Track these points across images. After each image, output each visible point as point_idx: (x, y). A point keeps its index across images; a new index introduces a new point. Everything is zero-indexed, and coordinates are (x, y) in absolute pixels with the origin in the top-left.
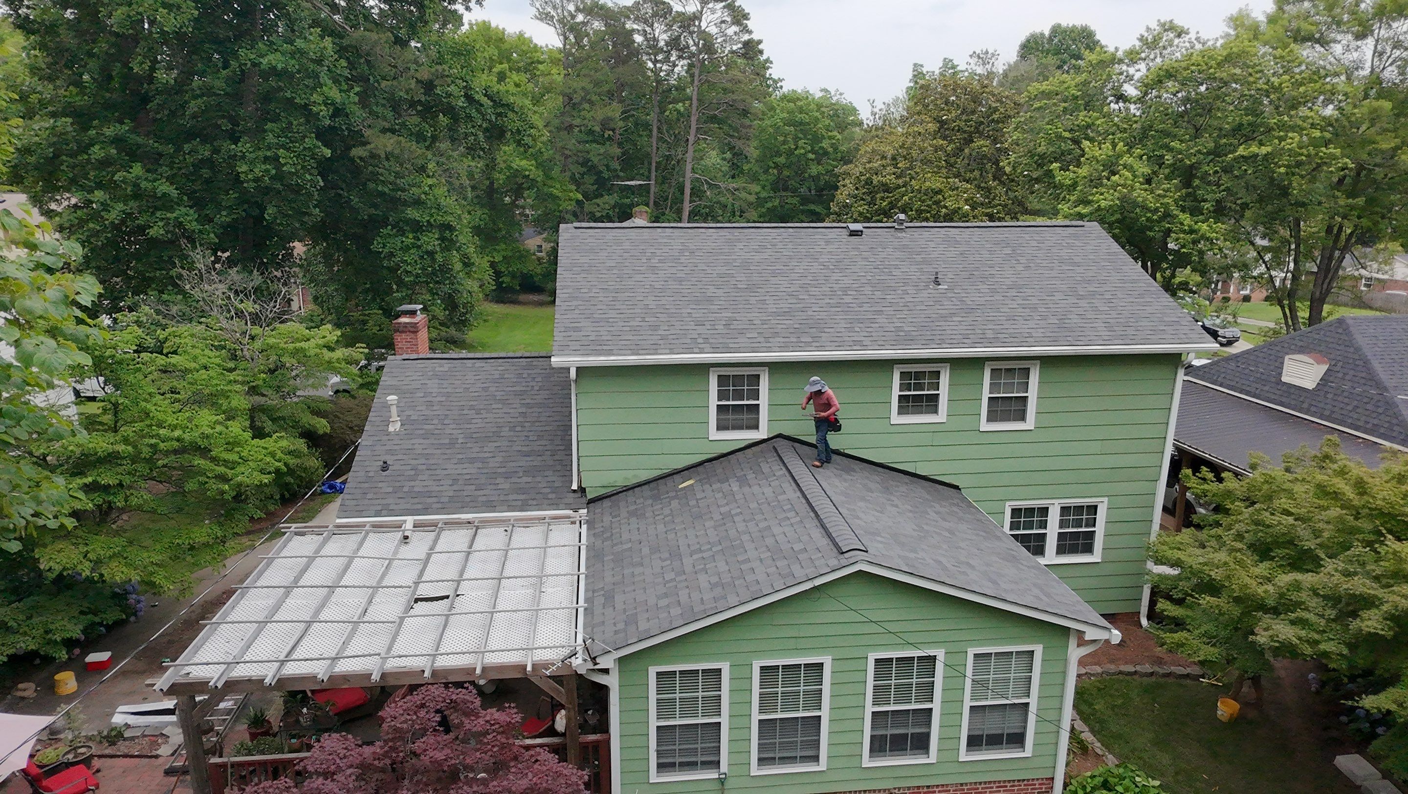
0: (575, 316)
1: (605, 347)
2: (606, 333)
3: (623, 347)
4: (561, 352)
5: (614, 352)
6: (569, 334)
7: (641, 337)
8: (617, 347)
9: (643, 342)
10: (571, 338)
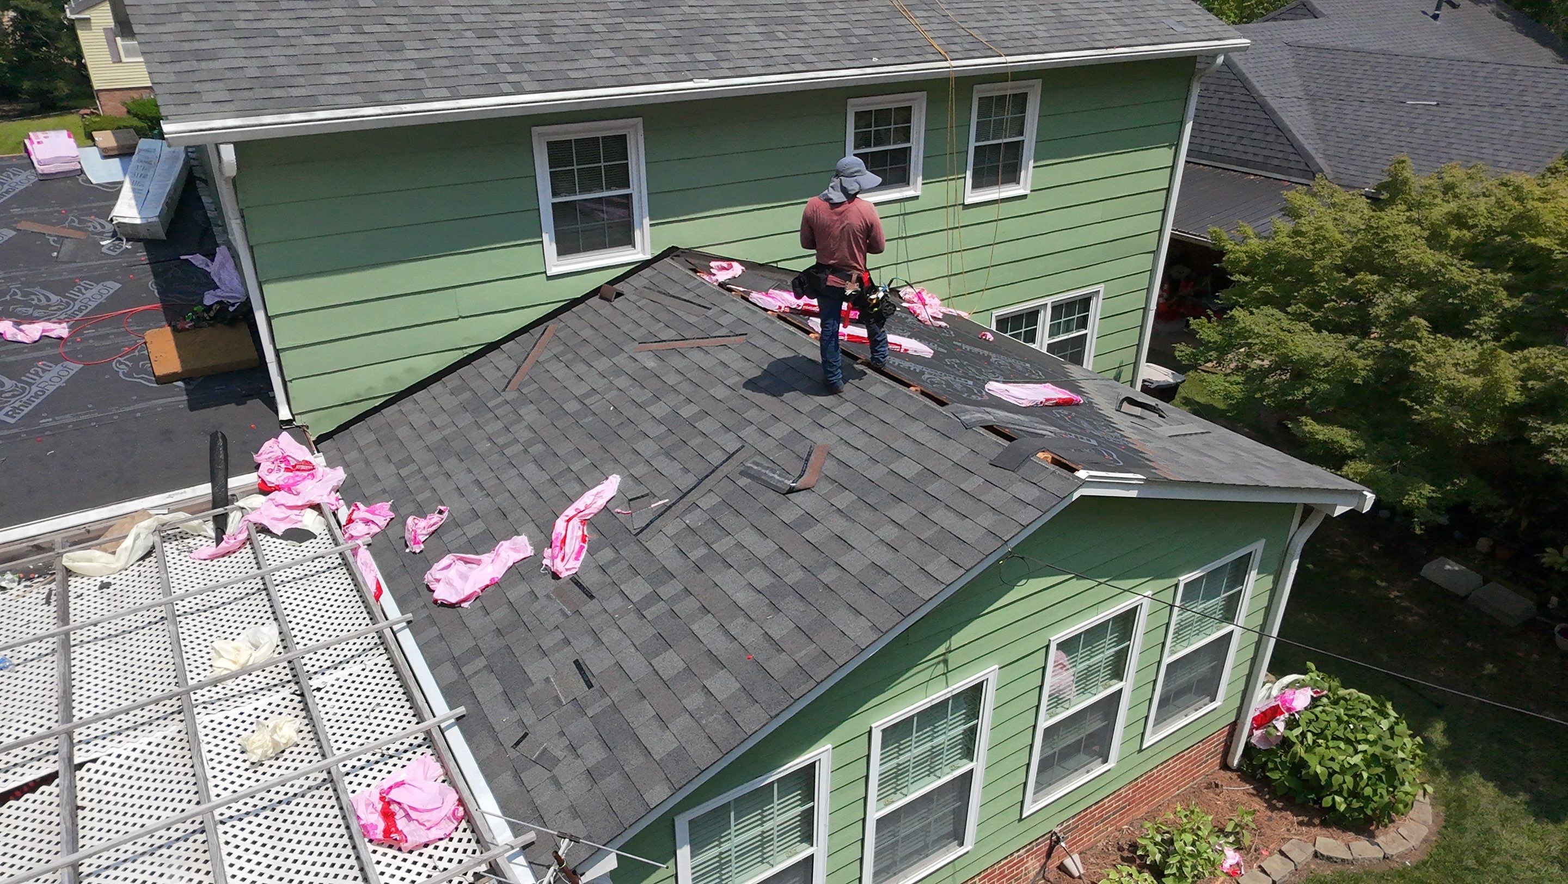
0: (186, 27)
1: (295, 92)
2: (283, 60)
3: (339, 89)
4: (183, 109)
5: (322, 99)
6: (185, 66)
7: (370, 67)
8: (323, 89)
9: (381, 76)
10: (197, 76)
